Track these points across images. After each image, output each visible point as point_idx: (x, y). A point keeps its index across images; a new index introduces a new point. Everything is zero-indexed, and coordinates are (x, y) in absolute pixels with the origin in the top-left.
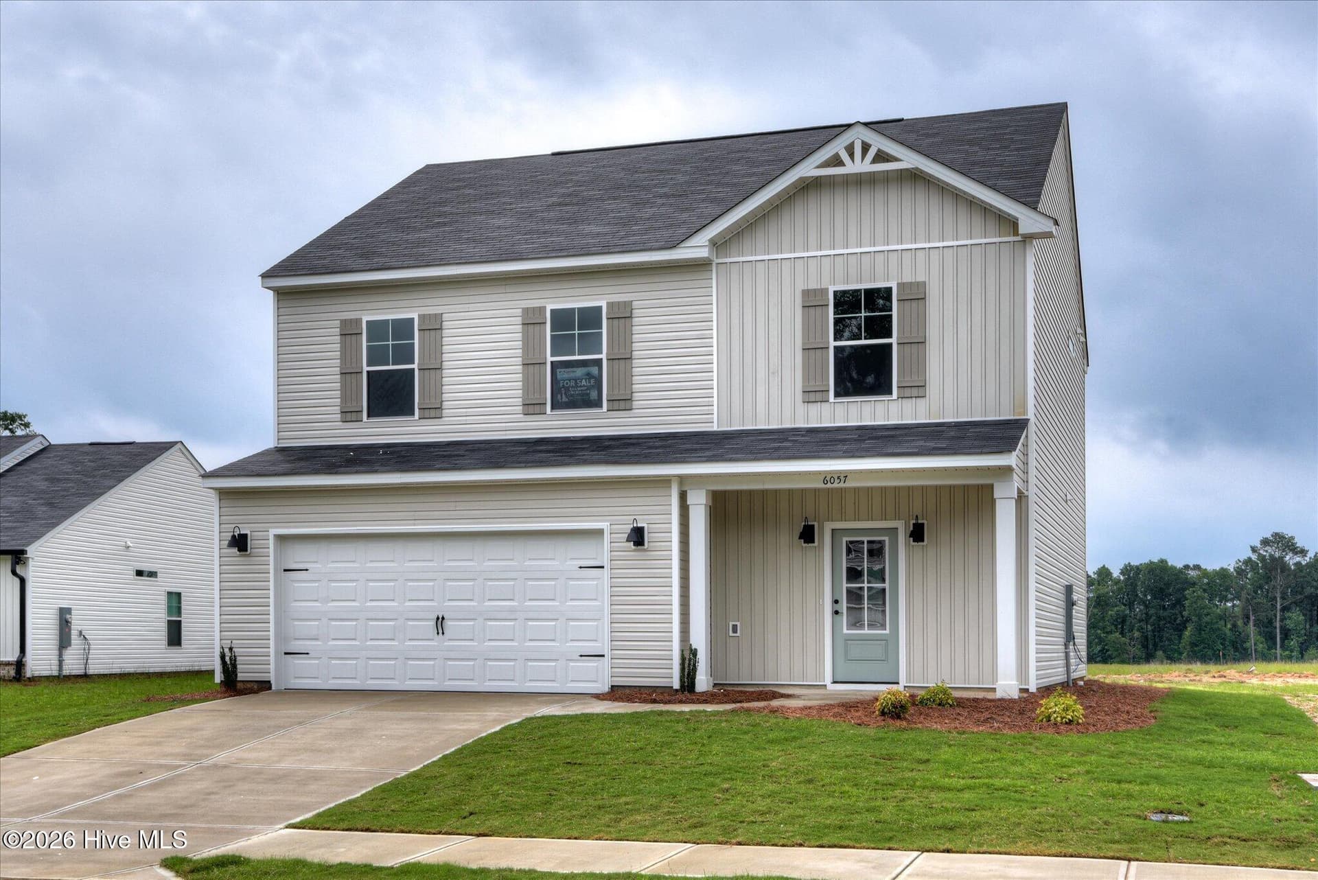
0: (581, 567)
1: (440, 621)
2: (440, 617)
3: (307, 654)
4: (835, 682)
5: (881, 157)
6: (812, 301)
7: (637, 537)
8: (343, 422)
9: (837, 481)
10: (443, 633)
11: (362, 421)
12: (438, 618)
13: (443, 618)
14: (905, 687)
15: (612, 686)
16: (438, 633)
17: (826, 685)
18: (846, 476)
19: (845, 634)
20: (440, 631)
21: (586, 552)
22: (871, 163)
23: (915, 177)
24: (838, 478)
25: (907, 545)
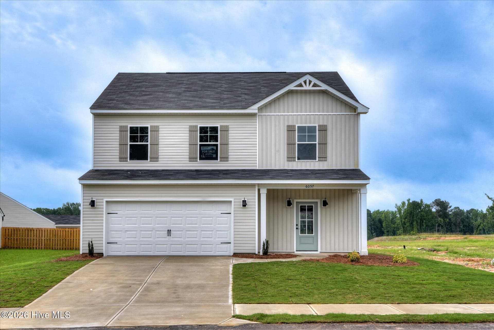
0: (221, 213)
1: (169, 232)
2: (169, 230)
3: (117, 243)
4: (296, 251)
5: (315, 85)
6: (290, 129)
7: (244, 204)
8: (120, 161)
9: (310, 187)
10: (170, 236)
11: (127, 161)
12: (168, 230)
13: (170, 230)
14: (320, 252)
15: (234, 253)
16: (168, 236)
17: (294, 252)
18: (313, 185)
19: (300, 235)
20: (169, 235)
21: (225, 208)
22: (312, 87)
23: (324, 92)
24: (311, 186)
25: (321, 207)
